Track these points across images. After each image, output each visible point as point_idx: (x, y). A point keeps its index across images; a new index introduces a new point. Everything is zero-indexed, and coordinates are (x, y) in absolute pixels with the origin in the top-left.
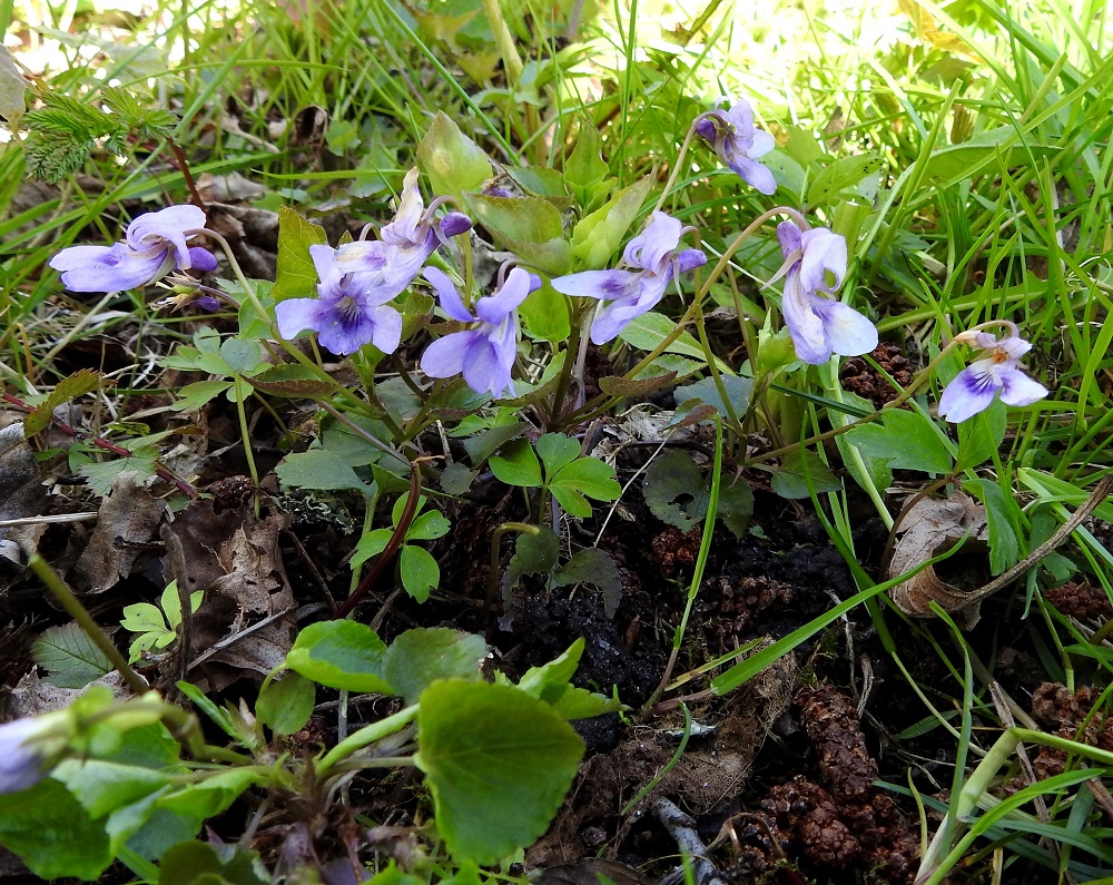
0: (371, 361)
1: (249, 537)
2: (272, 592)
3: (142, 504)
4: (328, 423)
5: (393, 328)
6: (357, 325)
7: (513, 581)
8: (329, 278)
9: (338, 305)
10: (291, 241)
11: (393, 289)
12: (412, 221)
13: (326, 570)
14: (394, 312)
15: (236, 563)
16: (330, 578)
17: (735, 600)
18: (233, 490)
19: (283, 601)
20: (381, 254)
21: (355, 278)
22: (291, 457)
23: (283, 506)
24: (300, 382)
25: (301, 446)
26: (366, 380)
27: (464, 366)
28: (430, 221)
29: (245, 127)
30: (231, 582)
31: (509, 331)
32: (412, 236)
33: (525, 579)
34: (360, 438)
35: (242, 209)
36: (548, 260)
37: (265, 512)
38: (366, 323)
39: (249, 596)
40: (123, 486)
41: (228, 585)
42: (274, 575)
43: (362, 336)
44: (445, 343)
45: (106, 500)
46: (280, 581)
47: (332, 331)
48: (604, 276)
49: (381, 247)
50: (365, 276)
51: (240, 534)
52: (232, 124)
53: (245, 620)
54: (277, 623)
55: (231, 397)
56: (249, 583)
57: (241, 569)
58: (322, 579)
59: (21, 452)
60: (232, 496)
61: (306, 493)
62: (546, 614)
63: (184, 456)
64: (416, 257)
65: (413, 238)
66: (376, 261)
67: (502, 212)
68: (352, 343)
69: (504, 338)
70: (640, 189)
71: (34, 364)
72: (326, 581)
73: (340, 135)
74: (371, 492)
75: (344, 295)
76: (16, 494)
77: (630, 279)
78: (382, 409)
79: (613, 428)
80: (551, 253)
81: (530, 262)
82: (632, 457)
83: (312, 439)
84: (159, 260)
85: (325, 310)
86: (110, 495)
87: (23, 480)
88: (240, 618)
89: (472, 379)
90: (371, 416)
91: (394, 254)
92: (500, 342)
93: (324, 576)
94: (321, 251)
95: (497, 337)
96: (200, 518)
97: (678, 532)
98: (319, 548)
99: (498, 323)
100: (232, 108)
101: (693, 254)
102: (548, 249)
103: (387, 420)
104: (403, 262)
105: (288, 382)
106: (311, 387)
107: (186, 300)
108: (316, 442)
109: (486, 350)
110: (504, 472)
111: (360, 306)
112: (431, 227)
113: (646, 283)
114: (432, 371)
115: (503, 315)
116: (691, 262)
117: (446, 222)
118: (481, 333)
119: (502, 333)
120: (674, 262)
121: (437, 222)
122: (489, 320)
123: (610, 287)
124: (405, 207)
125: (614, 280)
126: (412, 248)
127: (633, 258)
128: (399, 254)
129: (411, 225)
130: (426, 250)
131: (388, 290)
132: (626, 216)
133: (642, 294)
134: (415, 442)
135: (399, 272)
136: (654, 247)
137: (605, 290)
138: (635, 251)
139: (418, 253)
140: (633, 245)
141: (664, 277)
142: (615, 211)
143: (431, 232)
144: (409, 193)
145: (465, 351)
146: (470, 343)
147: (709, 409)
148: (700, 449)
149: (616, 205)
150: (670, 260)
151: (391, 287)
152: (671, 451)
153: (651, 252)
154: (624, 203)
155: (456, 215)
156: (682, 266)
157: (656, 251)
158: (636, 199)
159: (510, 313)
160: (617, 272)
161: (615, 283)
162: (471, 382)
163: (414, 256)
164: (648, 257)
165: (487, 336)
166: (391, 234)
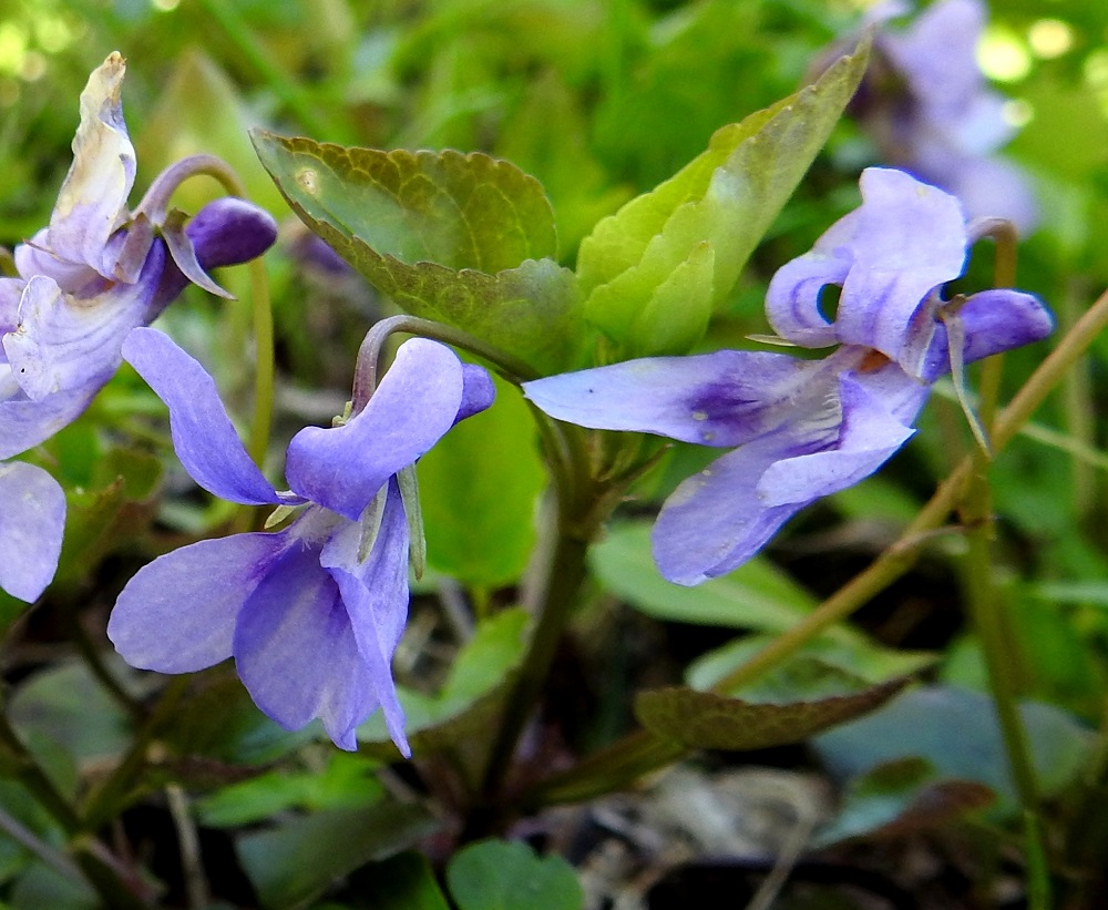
5: (41, 527)
12: (102, 213)
27: (240, 642)
28: (157, 221)
31: (386, 536)
32: (105, 262)
36: (512, 328)
44: (183, 567)
48: (696, 374)
64: (109, 319)
65: (106, 266)
67: (366, 194)
69: (370, 557)
70: (818, 102)
77: (789, 383)
79: (615, 810)
81: (455, 329)
89: (263, 680)
91: (46, 305)
92: (357, 571)
95: (347, 559)
99: (356, 508)
101: (1005, 305)
102: (514, 290)
104: (72, 334)
109: (310, 595)
112: (157, 237)
113: (865, 389)
114: (141, 651)
115: (371, 486)
116: (999, 328)
117: (201, 225)
118: (299, 543)
119: (365, 540)
120: (949, 322)
121: (176, 221)
122: (324, 499)
123: (719, 405)
124: (81, 177)
125: (732, 386)
126: (102, 296)
127: (803, 311)
128: (64, 311)
129: (100, 227)
130: (140, 303)
131: (27, 414)
132: (769, 188)
133: (857, 420)
134: (105, 835)
135: (61, 359)
136: (880, 278)
137: (701, 416)
138: (810, 295)
139: (116, 309)
140: (799, 275)
141: (917, 366)
142: (731, 171)
143: (158, 249)
144: (95, 135)
145: (243, 598)
146: (258, 569)
147: (971, 793)
148: (879, 884)
149: (735, 157)
150: (939, 321)
151: (35, 406)
152: (805, 892)
153: (877, 290)
154: (765, 149)
155: (230, 203)
156: (969, 338)
157: (892, 286)
158: (804, 133)
159: (394, 482)
160: (745, 359)
161: (735, 394)
162: (262, 690)
163: (108, 316)
164: (865, 303)
165: (317, 550)
166: (43, 257)
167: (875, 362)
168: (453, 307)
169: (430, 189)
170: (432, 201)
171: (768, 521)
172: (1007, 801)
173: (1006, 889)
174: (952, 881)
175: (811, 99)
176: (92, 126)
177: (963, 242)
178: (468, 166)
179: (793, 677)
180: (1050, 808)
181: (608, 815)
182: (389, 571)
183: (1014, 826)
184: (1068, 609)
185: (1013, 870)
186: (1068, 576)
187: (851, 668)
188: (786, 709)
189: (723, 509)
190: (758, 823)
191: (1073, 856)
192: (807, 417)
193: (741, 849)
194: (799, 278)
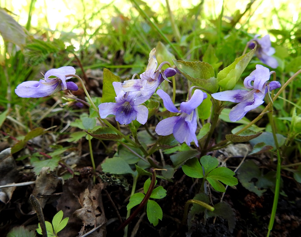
0: (136, 127)
1: (90, 192)
2: (97, 216)
3: (51, 180)
4: (121, 147)
6: (130, 113)
7: (192, 217)
8: (120, 94)
9: (123, 105)
10: (108, 82)
11: (145, 98)
12: (153, 70)
13: (118, 205)
14: (145, 107)
15: (85, 203)
16: (120, 208)
17: (281, 225)
18: (86, 172)
19: (101, 220)
20: (140, 84)
21: (130, 94)
22: (107, 159)
23: (104, 178)
24: (108, 135)
25: (111, 156)
26: (134, 134)
27: (174, 131)
28: (160, 71)
29: (101, 56)
30: (81, 212)
31: (194, 116)
32: (153, 77)
33: (196, 215)
34: (132, 153)
35: (98, 79)
36: (209, 86)
37: (97, 182)
38: (134, 112)
39: (88, 218)
40: (43, 173)
41: (80, 214)
42: (99, 209)
43: (132, 117)
44: (166, 121)
45: (38, 178)
46: (100, 211)
47: (121, 115)
48: (234, 93)
49: (140, 82)
50: (133, 93)
51: (87, 191)
52: (98, 56)
53: (85, 229)
54: (98, 230)
55: (87, 138)
56: (88, 211)
57: (86, 205)
58: (116, 209)
59: (10, 159)
60: (86, 175)
61: (112, 175)
62: (206, 231)
63: (74, 156)
64: (154, 85)
65: (153, 78)
66: (138, 87)
67: (188, 68)
68: (128, 120)
69: (192, 119)
70: (249, 55)
71: (33, 124)
72: (118, 209)
73: (127, 57)
74: (135, 174)
75: (126, 101)
76: (9, 174)
77: (247, 94)
78: (140, 144)
79: (222, 150)
80: (210, 83)
81: (201, 87)
82: (233, 162)
83: (115, 152)
84: (55, 86)
85: (118, 107)
86: (39, 176)
87: (10, 169)
88: (83, 228)
89: (177, 136)
90: (136, 147)
91: (146, 83)
92: (190, 121)
93: (118, 207)
94: (116, 84)
95: (188, 120)
96: (73, 184)
97: (256, 195)
98: (116, 196)
99: (190, 113)
100: (98, 52)
101: (275, 83)
102: (209, 82)
103: (142, 148)
104: (149, 87)
105: (104, 135)
106: (112, 137)
107: (71, 104)
108: (116, 154)
109: (183, 124)
110: (189, 172)
111: (132, 105)
112: (160, 73)
113: (257, 95)
114: (160, 133)
115: (192, 110)
116: (274, 86)
117: (166, 71)
118: (181, 117)
119: (191, 117)
120: (268, 86)
121: (163, 71)
122: (185, 112)
123: (237, 97)
124: (150, 65)
125: (239, 94)
126: (153, 82)
127: (249, 84)
128: (148, 84)
129: (152, 72)
130: (158, 83)
131: (143, 99)
132: (243, 67)
133: (256, 99)
134: (151, 156)
135: (148, 91)
136: (259, 80)
137: (235, 99)
138: (249, 82)
139: (155, 84)
140: (248, 79)
141: (264, 92)
142: (238, 65)
143: (160, 75)
144: (151, 59)
145: (174, 125)
146: (176, 121)
147: (270, 147)
148: (257, 159)
149: (239, 63)
150: (266, 86)
151: (144, 97)
152: (247, 161)
153: (258, 82)
154: (242, 62)
155: (170, 68)
156: (270, 88)
157: (260, 81)
158: (248, 59)
159: (194, 110)
160: (241, 91)
161: (240, 95)
162: (177, 138)
163: (153, 85)
164: (257, 84)
165: (184, 118)
166: (144, 76)
167: (258, 91)
168: (201, 84)
169: (197, 67)
170: (197, 68)
171: (245, 113)
172: (275, 148)
173: (275, 159)
174: (267, 159)
175: (248, 55)
176: (151, 58)
177: (269, 75)
178: (202, 63)
179: (246, 132)
180: (280, 148)
181: (220, 151)
182: (194, 121)
183: (276, 151)
184: (283, 120)
185: (275, 157)
186: (283, 116)
187: (254, 131)
188: (246, 137)
189: (238, 111)
190: (241, 151)
191: (283, 155)
192: (249, 98)
193: (238, 155)
194: (248, 80)
